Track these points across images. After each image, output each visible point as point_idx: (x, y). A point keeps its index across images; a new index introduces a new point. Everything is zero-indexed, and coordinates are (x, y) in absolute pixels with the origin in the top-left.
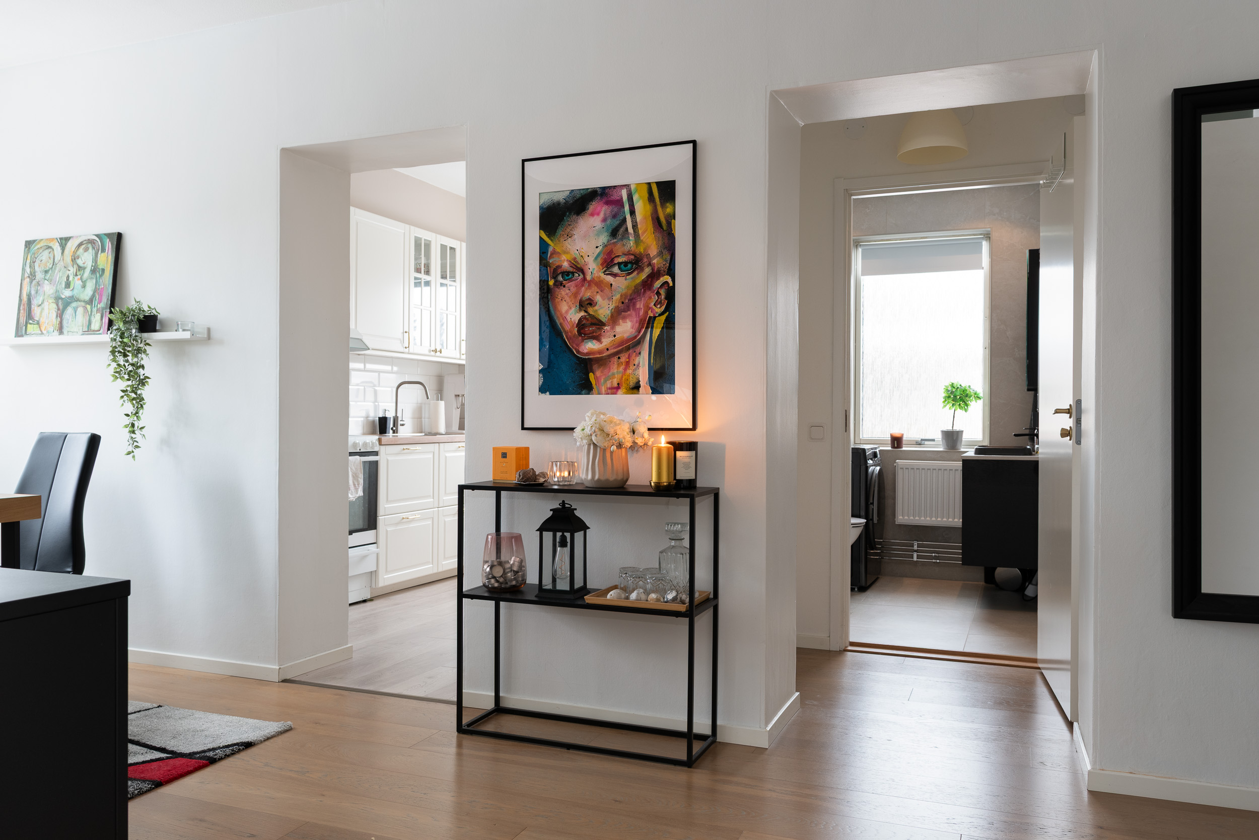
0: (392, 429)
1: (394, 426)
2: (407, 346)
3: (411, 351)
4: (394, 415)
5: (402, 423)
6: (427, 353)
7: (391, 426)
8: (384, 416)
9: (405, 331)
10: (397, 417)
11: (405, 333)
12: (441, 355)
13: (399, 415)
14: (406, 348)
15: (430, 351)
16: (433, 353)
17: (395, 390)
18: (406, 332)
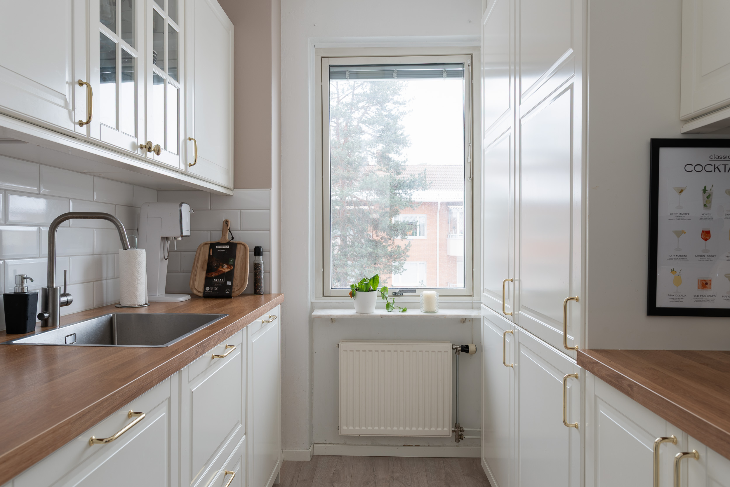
0: (41, 316)
1: (46, 308)
2: (85, 120)
3: (95, 135)
4: (45, 285)
5: (64, 299)
6: (126, 146)
7: (39, 310)
8: (18, 291)
9: (76, 80)
10: (55, 290)
11: (77, 86)
12: (157, 158)
13: (58, 282)
14: (81, 124)
15: (134, 146)
16: (139, 152)
17: (46, 230)
18: (81, 84)
